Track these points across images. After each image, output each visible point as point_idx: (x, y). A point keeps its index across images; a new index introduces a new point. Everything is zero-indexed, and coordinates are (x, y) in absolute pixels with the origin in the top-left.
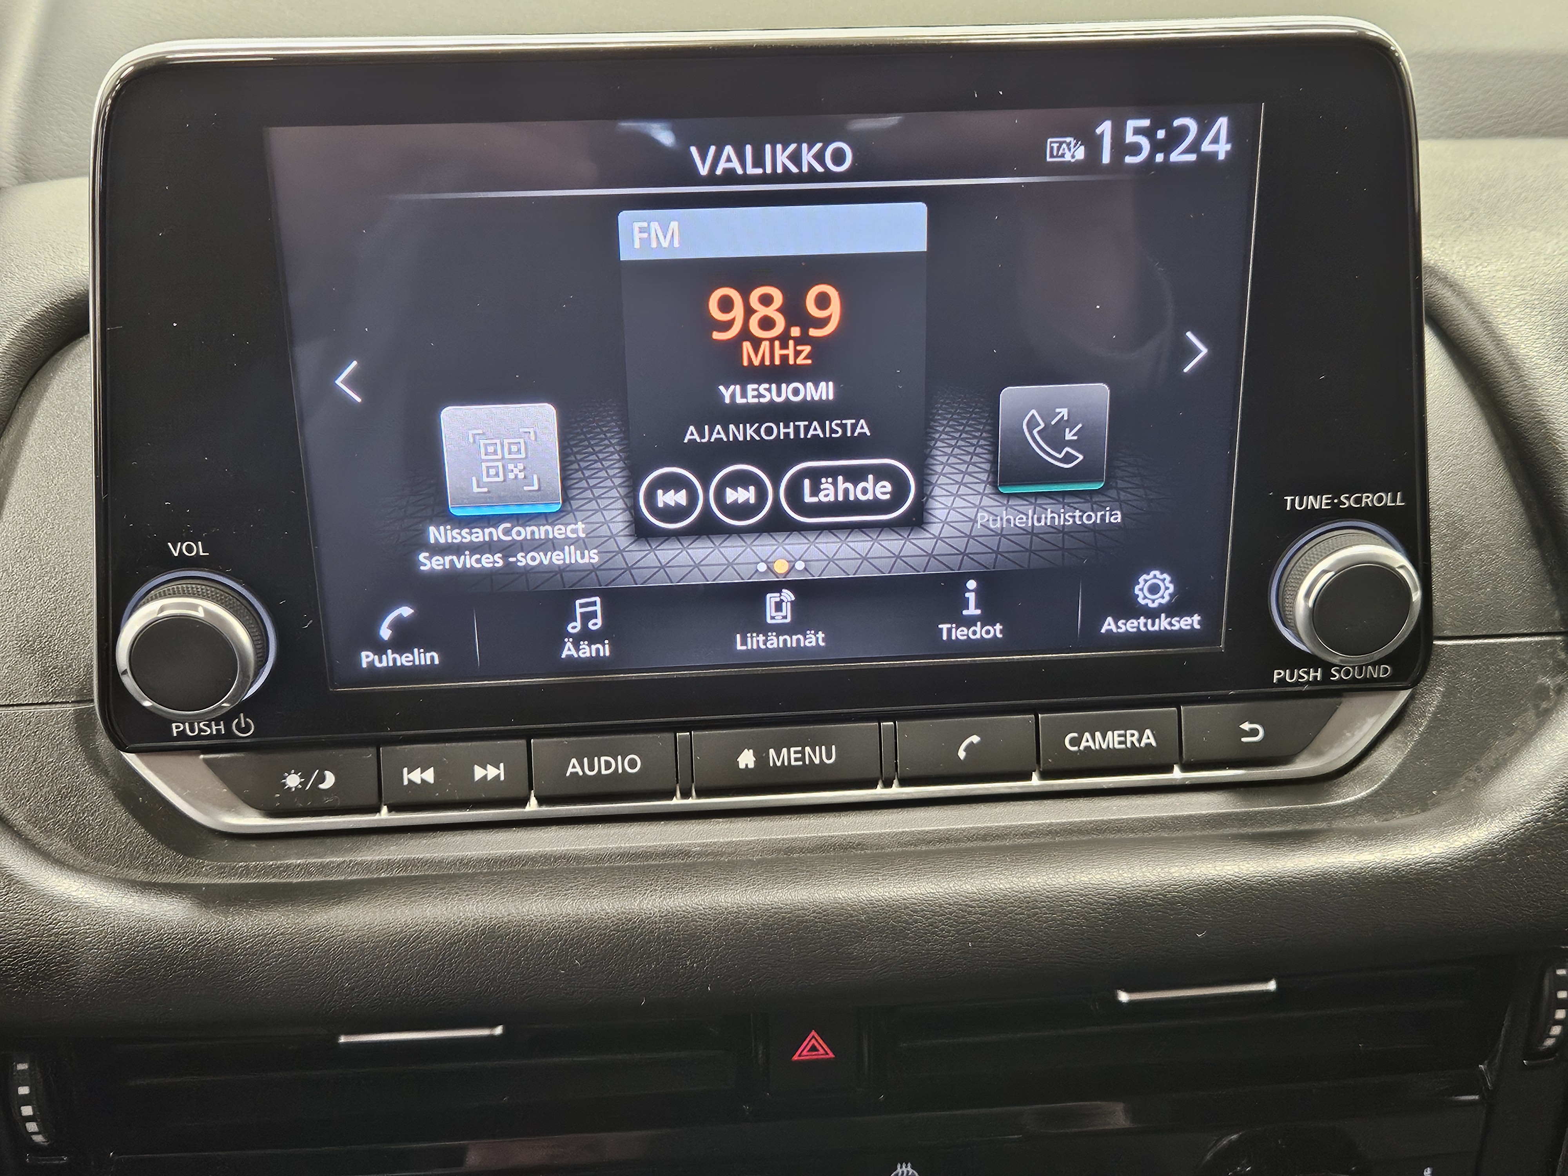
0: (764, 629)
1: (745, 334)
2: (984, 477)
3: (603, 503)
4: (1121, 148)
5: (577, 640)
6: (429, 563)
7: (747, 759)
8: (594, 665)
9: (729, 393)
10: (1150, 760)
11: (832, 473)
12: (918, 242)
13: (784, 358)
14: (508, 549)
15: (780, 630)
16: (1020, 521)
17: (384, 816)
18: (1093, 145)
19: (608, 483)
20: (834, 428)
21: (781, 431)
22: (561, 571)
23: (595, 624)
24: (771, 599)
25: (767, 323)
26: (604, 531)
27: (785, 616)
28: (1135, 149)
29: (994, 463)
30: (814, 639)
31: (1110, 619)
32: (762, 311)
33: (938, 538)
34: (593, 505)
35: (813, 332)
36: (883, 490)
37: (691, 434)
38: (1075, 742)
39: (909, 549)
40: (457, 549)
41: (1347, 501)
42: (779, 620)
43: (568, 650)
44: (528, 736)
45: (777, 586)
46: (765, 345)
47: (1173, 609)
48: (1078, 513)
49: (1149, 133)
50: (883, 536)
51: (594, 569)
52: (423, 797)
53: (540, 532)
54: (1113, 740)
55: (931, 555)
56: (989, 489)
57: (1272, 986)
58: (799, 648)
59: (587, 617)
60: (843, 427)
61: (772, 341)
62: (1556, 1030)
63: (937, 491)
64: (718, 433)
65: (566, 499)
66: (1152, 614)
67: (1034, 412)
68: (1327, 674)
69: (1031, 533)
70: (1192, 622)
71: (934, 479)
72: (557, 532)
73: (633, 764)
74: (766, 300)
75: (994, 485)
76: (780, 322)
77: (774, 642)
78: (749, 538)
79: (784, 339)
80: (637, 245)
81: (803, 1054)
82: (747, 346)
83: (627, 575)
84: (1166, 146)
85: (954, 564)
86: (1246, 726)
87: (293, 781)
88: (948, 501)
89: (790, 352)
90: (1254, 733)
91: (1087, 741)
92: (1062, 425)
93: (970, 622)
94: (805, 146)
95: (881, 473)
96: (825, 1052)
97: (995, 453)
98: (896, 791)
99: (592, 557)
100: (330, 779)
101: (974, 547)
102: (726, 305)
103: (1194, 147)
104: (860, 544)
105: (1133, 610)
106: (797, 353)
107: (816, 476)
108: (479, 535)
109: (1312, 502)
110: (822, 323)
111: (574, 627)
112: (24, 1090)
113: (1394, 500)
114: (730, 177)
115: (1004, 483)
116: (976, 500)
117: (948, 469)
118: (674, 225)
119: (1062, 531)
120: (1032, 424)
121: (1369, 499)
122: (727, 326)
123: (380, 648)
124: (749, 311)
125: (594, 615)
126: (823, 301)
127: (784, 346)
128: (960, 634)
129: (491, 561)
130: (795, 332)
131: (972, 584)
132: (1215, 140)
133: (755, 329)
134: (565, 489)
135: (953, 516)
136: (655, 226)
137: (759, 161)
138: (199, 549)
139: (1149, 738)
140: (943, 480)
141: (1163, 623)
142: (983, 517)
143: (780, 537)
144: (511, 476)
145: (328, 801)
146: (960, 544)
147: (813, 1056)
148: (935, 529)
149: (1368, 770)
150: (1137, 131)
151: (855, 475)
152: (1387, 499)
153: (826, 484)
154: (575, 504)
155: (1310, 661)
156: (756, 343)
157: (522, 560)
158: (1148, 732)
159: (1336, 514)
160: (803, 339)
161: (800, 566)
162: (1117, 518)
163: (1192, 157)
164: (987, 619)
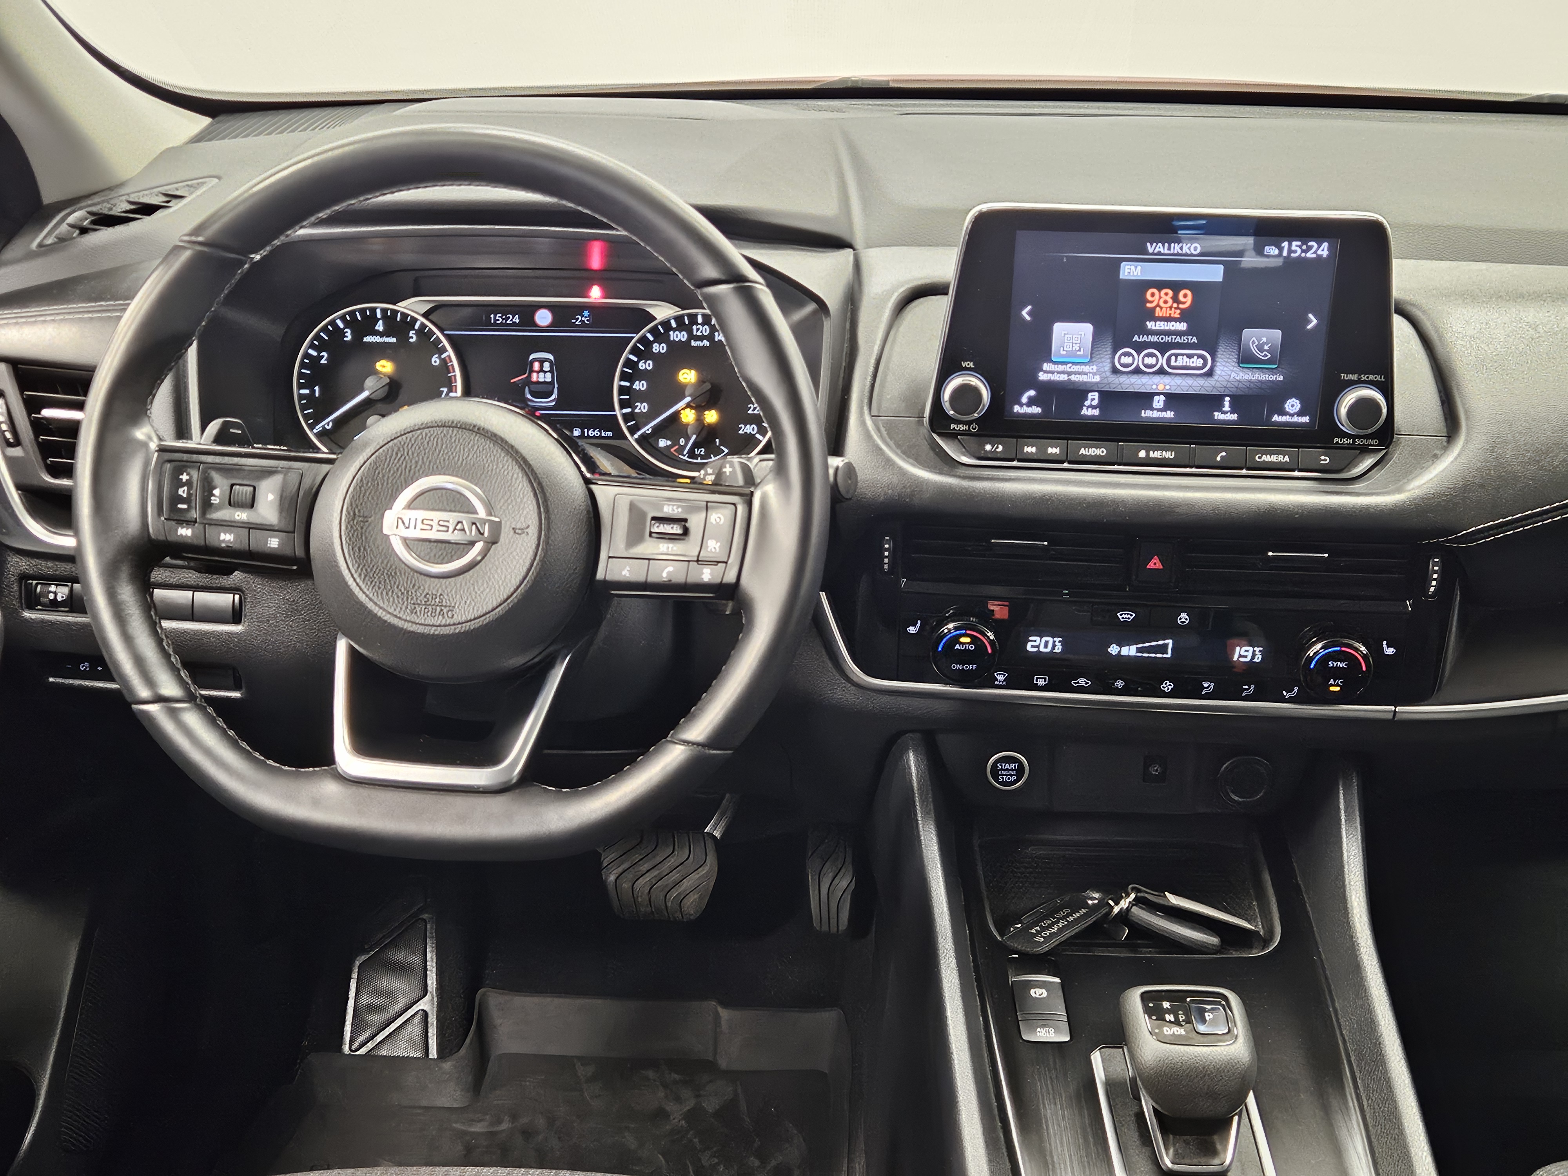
0: (1152, 409)
1: (1158, 305)
2: (1235, 360)
3: (1103, 360)
4: (1290, 251)
5: (1088, 407)
6: (1042, 377)
7: (1142, 454)
8: (1093, 417)
9: (1150, 325)
10: (1287, 467)
11: (1183, 355)
12: (1219, 278)
13: (1170, 314)
14: (1069, 374)
15: (1159, 410)
16: (1246, 377)
17: (1015, 463)
18: (1281, 249)
19: (1105, 353)
20: (1184, 339)
21: (1166, 339)
22: (1085, 383)
23: (1095, 403)
24: (1156, 398)
25: (1166, 302)
26: (1102, 369)
27: (1160, 405)
28: (1295, 252)
29: (1239, 355)
30: (1170, 414)
31: (1276, 416)
32: (1164, 297)
33: (1217, 381)
34: (1100, 360)
35: (1181, 306)
36: (1199, 363)
37: (1136, 338)
38: (1259, 458)
39: (1207, 384)
40: (1052, 372)
41: (1364, 378)
42: (1158, 407)
43: (1084, 411)
44: (1068, 439)
45: (1159, 394)
46: (1164, 309)
47: (1300, 414)
48: (1267, 376)
49: (1300, 247)
50: (1197, 379)
51: (1097, 383)
52: (1030, 457)
53: (1080, 368)
54: (1273, 458)
55: (1214, 387)
56: (1236, 365)
57: (1326, 555)
58: (1164, 418)
59: (1093, 400)
60: (1188, 339)
61: (1167, 308)
62: (1434, 583)
63: (1218, 364)
64: (1145, 338)
65: (1091, 358)
66: (1292, 415)
67: (1254, 338)
68: (1354, 441)
69: (1250, 381)
70: (1306, 419)
71: (1217, 359)
72: (1087, 369)
73: (1103, 452)
74: (1166, 294)
75: (1238, 363)
76: (1170, 301)
77: (1156, 414)
78: (1151, 376)
79: (1171, 308)
80: (1126, 274)
81: (1151, 565)
82: (1158, 309)
83: (1108, 386)
84: (1305, 251)
85: (1221, 391)
86: (1323, 458)
87: (988, 447)
88: (1222, 368)
89: (1172, 312)
90: (1325, 460)
91: (1264, 458)
92: (1264, 343)
93: (1225, 413)
94: (1185, 245)
95: (1199, 356)
96: (1159, 566)
97: (1239, 352)
98: (1194, 470)
99: (1097, 379)
100: (1000, 448)
101: (1229, 385)
102: (1153, 295)
103: (1315, 252)
104: (1190, 381)
105: (1283, 413)
106: (1175, 313)
107: (1176, 355)
108: (1061, 368)
109: (1351, 377)
110: (1184, 303)
111: (1087, 403)
112: (887, 546)
113: (1381, 378)
114: (1159, 253)
115: (1242, 363)
116: (1232, 368)
117: (1223, 356)
118: (1139, 268)
119: (1260, 381)
120: (1253, 342)
121: (1371, 377)
122: (1152, 302)
123: (1021, 405)
124: (1160, 298)
125: (1094, 399)
126: (1185, 296)
127: (1171, 310)
128: (1222, 417)
129: (1063, 378)
130: (1175, 305)
131: (1227, 399)
132: (1323, 250)
133: (1162, 304)
134: (1092, 354)
135: (1223, 373)
136: (1133, 268)
137: (1169, 249)
138: (971, 365)
139: (1287, 459)
140: (1220, 360)
141: (1296, 419)
142: (1233, 374)
143: (1162, 376)
144: (1074, 349)
145: (999, 455)
146: (1225, 384)
147: (1154, 567)
148: (1216, 377)
149: (1368, 477)
150: (1296, 246)
151: (1190, 356)
152: (1378, 378)
153: (1179, 358)
154: (1094, 359)
155: (1349, 436)
156: (1161, 308)
157: (1073, 378)
158: (1287, 457)
159: (1359, 382)
160: (1177, 308)
161: (1168, 387)
162: (1281, 378)
163: (1315, 255)
164: (1232, 412)
